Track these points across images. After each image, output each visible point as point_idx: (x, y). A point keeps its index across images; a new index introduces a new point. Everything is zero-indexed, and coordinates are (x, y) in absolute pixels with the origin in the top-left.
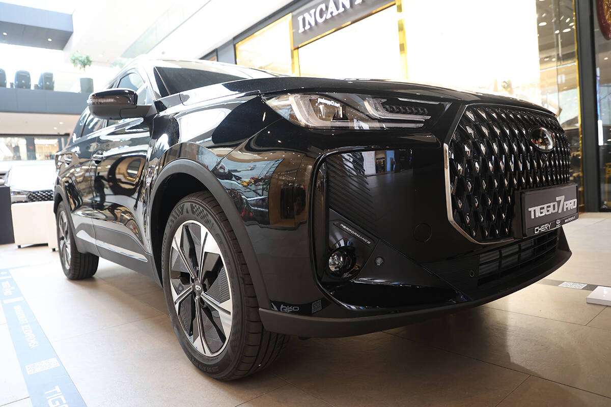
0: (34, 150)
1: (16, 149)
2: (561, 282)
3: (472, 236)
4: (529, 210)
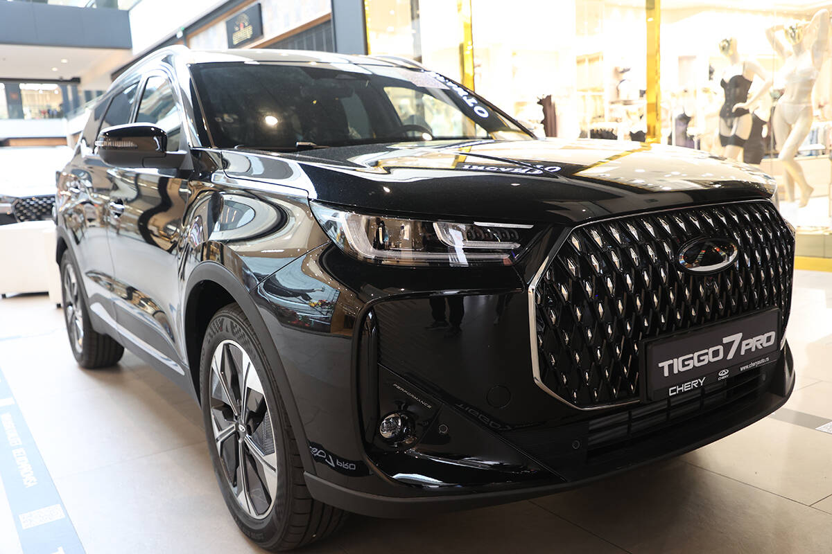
0: (19, 102)
2: (826, 421)
3: (571, 399)
4: (660, 365)
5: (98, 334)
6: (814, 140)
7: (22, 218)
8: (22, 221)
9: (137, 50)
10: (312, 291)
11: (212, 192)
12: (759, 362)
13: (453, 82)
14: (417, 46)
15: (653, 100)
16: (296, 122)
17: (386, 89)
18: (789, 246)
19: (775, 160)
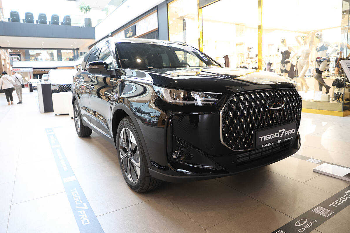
0: (61, 56)
1: (52, 55)
2: (310, 158)
3: (232, 148)
4: (260, 138)
5: (84, 126)
6: (310, 72)
7: (61, 91)
8: (61, 92)
9: (97, 39)
10: (152, 112)
11: (121, 82)
12: (290, 138)
13: (197, 50)
14: (185, 38)
15: (260, 58)
16: (146, 61)
17: (176, 52)
18: (300, 103)
19: (298, 78)
